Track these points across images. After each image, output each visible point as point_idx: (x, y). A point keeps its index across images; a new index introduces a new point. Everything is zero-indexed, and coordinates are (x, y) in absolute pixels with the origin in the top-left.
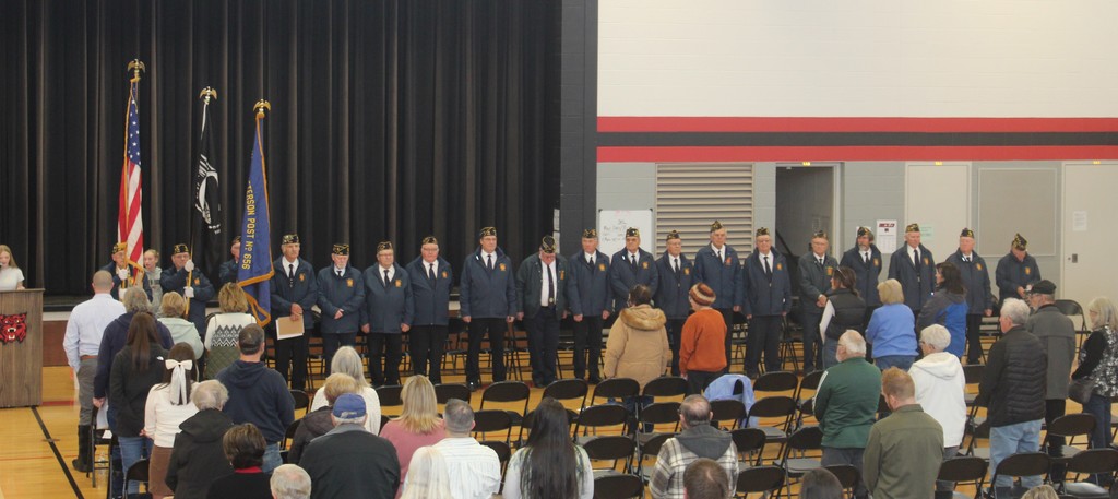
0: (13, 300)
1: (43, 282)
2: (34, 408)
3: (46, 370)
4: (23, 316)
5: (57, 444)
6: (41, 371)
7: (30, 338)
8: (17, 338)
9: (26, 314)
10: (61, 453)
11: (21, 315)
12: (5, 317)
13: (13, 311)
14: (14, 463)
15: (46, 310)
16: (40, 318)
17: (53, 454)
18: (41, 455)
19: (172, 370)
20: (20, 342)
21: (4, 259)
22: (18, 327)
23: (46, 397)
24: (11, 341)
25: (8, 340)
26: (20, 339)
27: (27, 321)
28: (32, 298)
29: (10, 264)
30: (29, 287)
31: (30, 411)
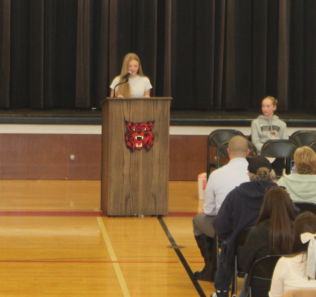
0: (141, 108)
1: (170, 91)
2: (160, 217)
3: (172, 185)
4: (150, 124)
5: (182, 250)
6: (166, 185)
7: (157, 146)
8: (145, 146)
9: (153, 122)
10: (186, 258)
11: (148, 123)
12: (133, 124)
13: (141, 119)
14: (140, 265)
15: (173, 123)
16: (167, 131)
17: (177, 259)
18: (166, 259)
19: (307, 243)
20: (148, 150)
21: (133, 68)
22: (146, 135)
23: (172, 208)
24: (139, 149)
25: (135, 148)
26: (147, 147)
27: (154, 130)
28: (160, 106)
29: (138, 73)
30: (157, 95)
31: (156, 221)
